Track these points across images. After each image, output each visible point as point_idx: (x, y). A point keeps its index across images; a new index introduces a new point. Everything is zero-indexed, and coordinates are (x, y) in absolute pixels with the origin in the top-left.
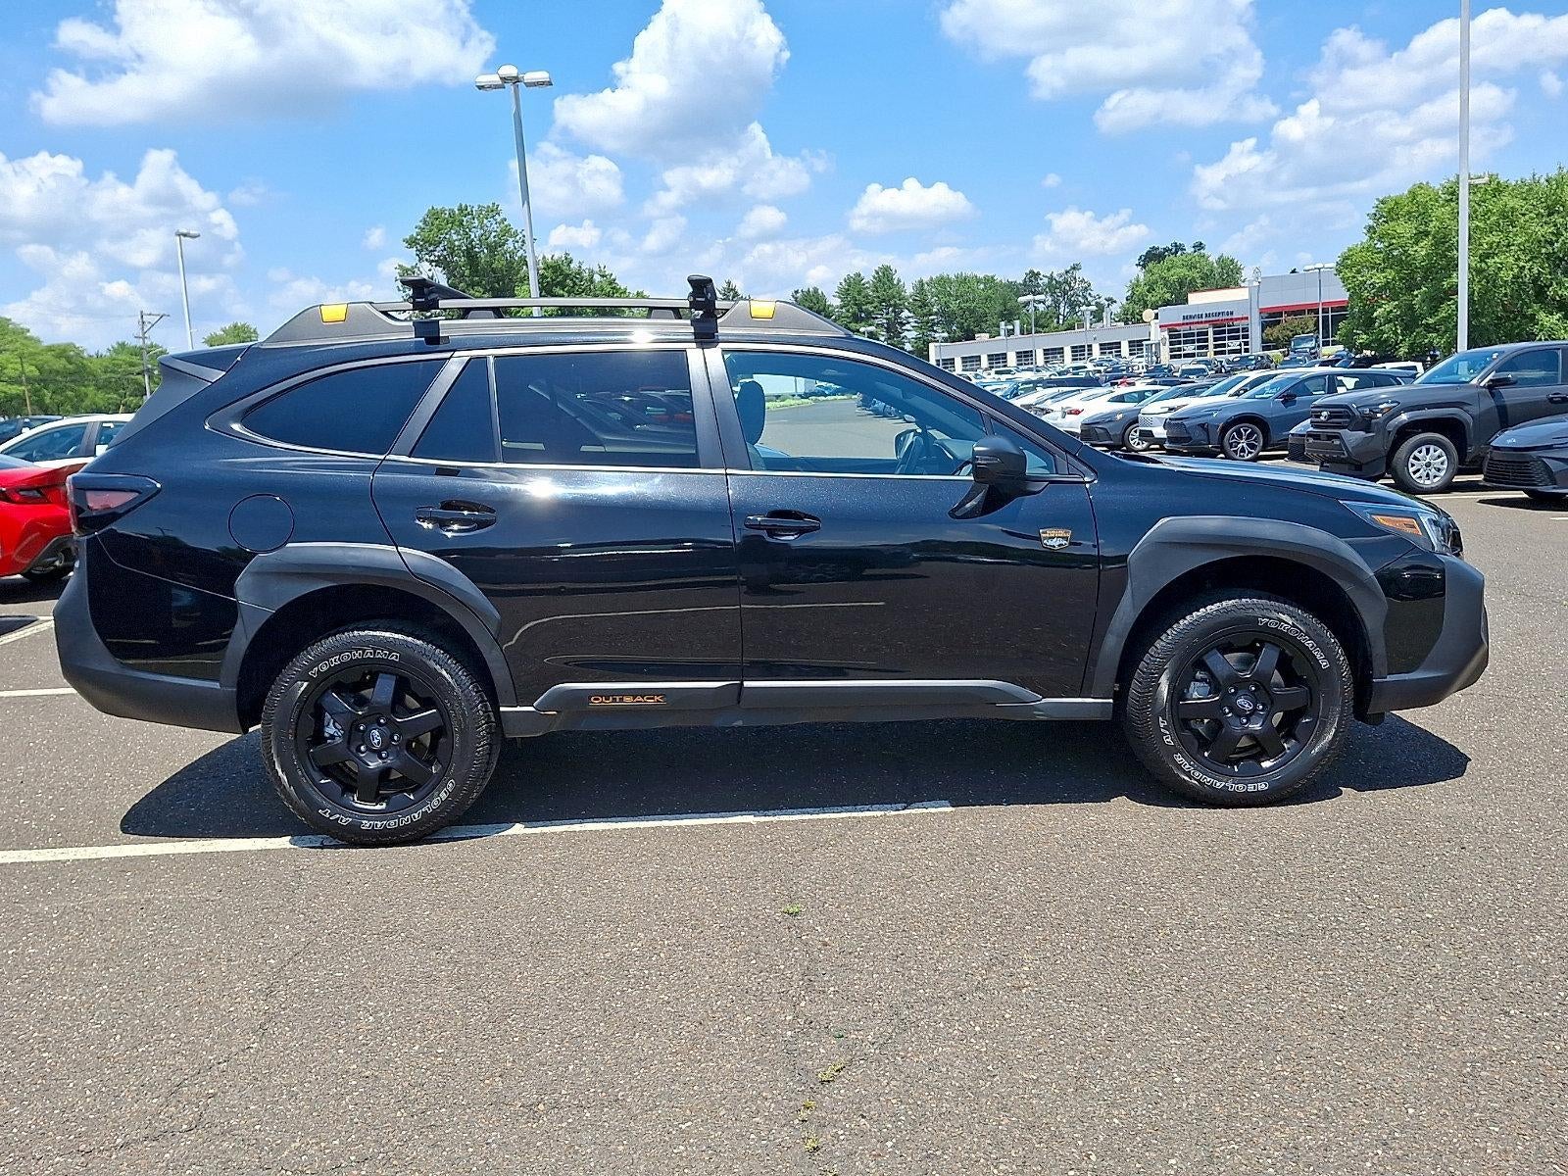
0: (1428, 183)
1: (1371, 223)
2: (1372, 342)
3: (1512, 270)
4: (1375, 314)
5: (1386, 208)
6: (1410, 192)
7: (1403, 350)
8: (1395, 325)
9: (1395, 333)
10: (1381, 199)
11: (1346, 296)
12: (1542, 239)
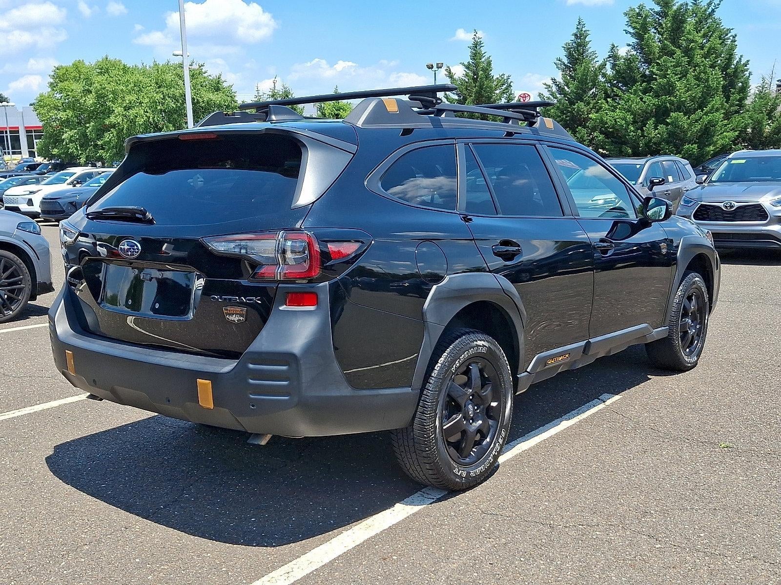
0: (83, 61)
1: (52, 81)
2: (61, 153)
3: (143, 117)
4: (63, 137)
5: (61, 73)
6: (73, 65)
7: (82, 160)
8: (76, 145)
9: (76, 149)
10: (56, 66)
11: (41, 124)
12: (157, 101)
